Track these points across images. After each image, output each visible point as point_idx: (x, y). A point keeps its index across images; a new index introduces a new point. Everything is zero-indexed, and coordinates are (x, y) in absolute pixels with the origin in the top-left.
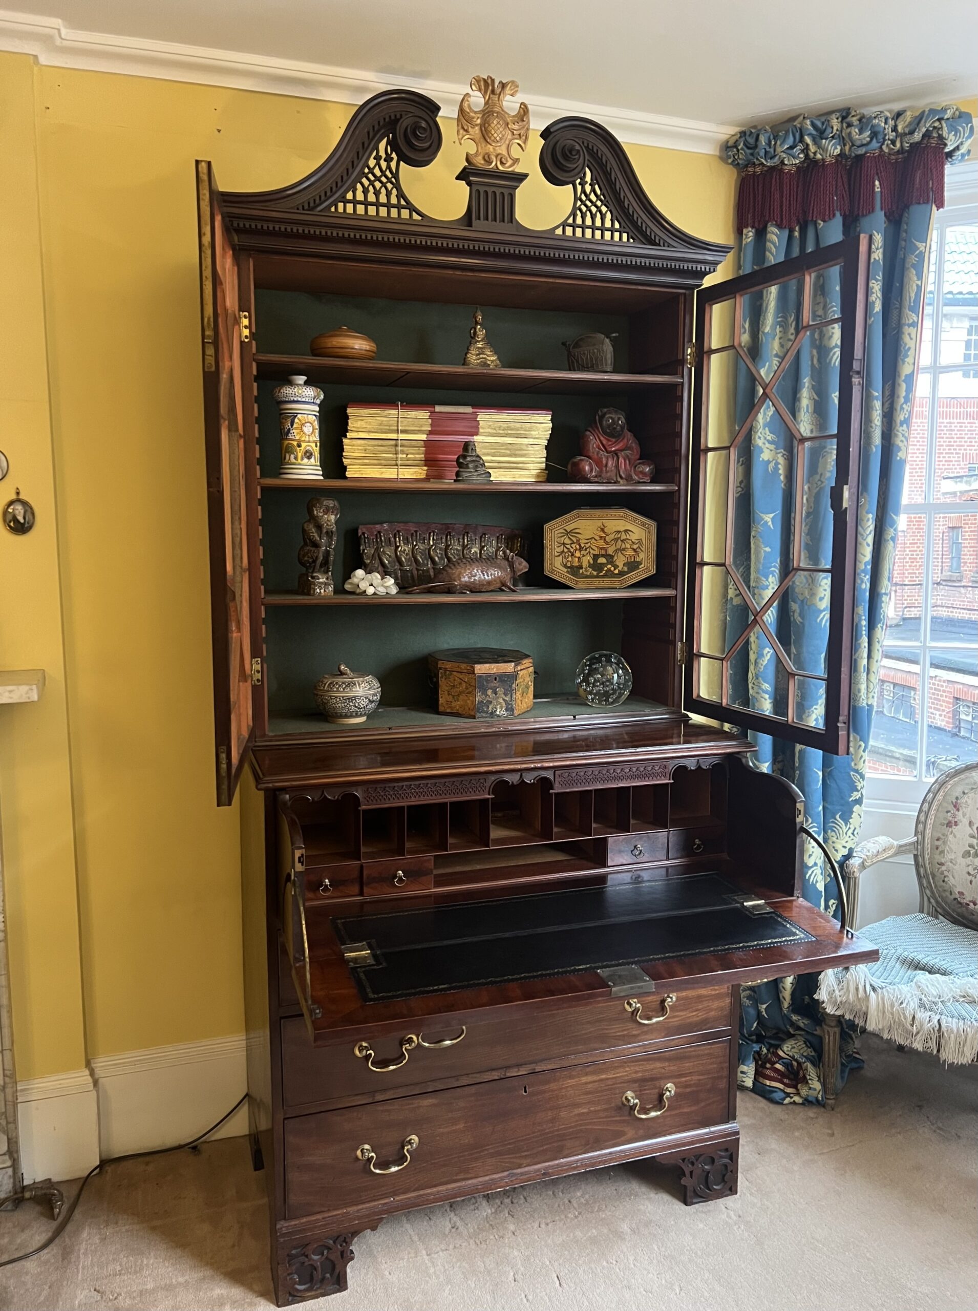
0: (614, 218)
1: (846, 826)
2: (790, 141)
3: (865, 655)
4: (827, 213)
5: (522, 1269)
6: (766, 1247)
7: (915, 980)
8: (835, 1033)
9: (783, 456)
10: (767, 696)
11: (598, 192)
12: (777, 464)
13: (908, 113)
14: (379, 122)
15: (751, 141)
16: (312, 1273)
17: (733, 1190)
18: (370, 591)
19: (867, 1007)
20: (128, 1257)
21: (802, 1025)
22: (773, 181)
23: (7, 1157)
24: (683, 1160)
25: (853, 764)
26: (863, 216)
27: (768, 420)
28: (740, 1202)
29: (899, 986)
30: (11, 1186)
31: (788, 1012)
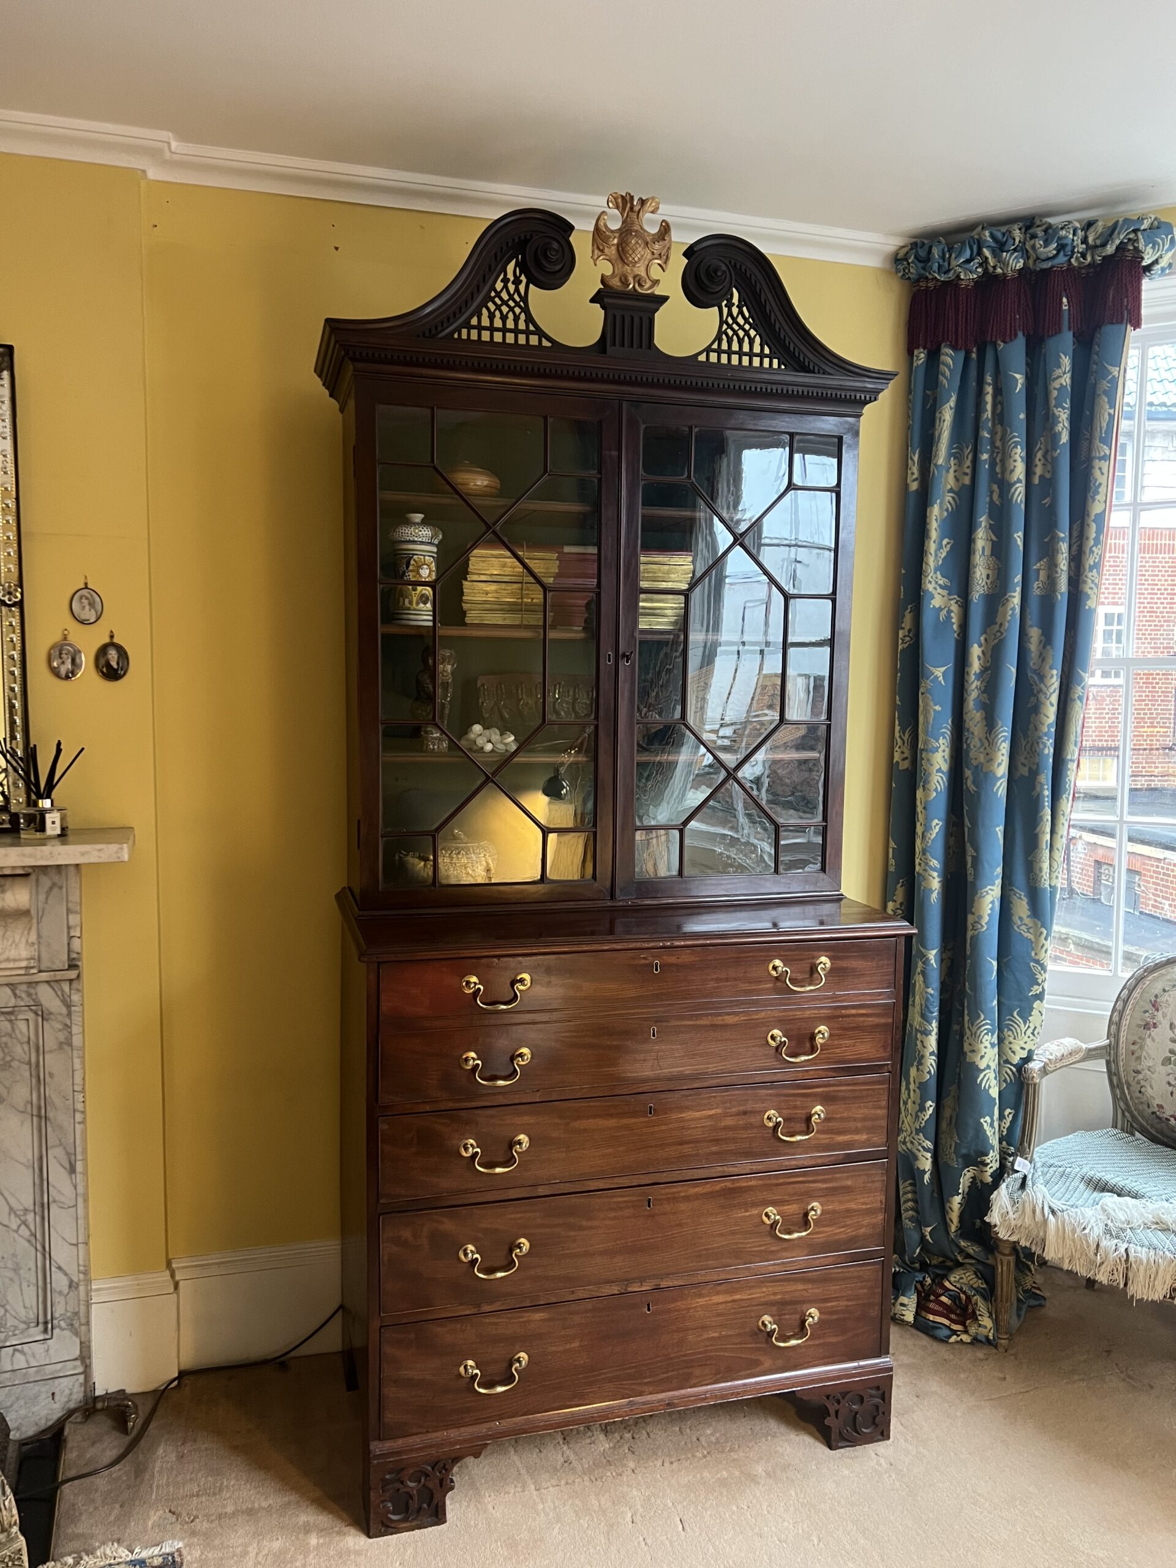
0: (764, 342)
1: (1025, 1024)
2: (967, 254)
3: (1048, 829)
4: (1008, 333)
5: (641, 1510)
6: (919, 1498)
7: (1100, 1203)
8: (1009, 1263)
9: (956, 603)
10: (935, 874)
11: (747, 314)
12: (949, 611)
13: (1100, 223)
14: (507, 243)
15: (922, 253)
16: (408, 1501)
17: (884, 1435)
18: (489, 747)
19: (1045, 1232)
20: (207, 1477)
21: (971, 1251)
22: (948, 297)
23: (78, 1363)
24: (828, 1397)
25: (1033, 954)
26: (1049, 336)
27: (940, 562)
28: (892, 1448)
29: (1082, 1209)
30: (81, 1395)
31: (956, 1236)
